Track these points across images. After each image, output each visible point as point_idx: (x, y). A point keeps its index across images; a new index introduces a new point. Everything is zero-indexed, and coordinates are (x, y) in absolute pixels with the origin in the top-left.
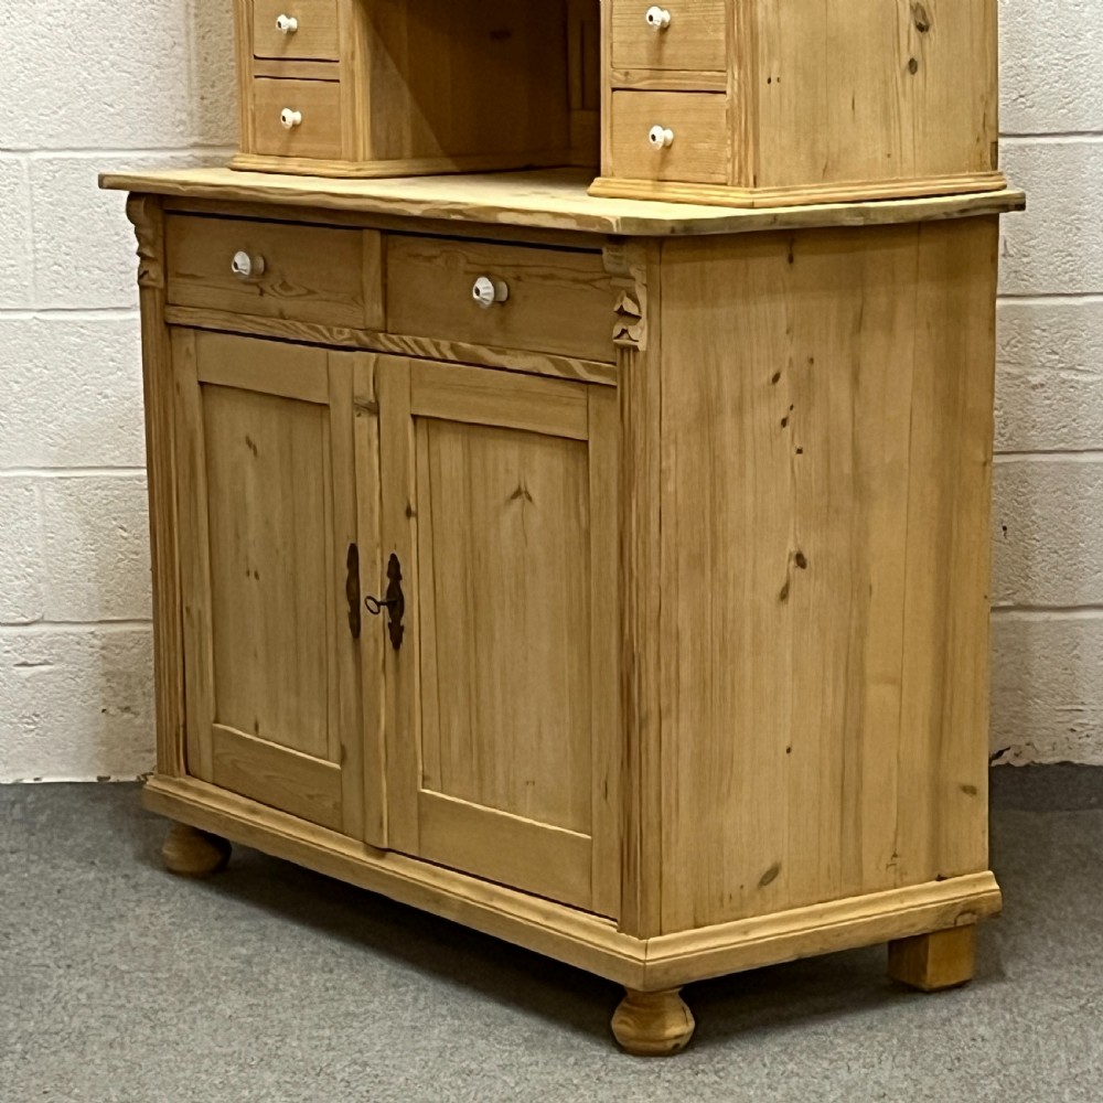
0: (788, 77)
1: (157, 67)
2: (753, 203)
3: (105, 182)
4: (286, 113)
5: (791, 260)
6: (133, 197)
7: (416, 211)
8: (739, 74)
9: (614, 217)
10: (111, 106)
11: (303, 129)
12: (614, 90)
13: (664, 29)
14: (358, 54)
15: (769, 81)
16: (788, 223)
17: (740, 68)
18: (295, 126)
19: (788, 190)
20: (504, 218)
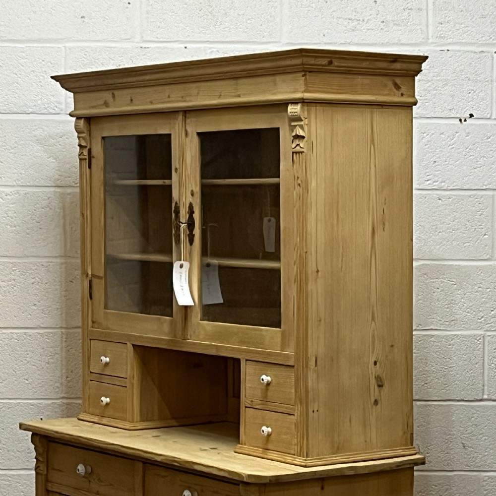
0: (322, 410)
1: (48, 363)
2: (306, 465)
3: (22, 427)
4: (103, 398)
5: (322, 488)
6: (34, 435)
7: (159, 459)
8: (300, 407)
9: (244, 474)
10: (27, 380)
11: (110, 406)
12: (246, 407)
13: (268, 384)
14: (135, 376)
15: (313, 411)
16: (321, 475)
17: (301, 405)
18: (107, 404)
19: (321, 459)
20: (197, 467)
